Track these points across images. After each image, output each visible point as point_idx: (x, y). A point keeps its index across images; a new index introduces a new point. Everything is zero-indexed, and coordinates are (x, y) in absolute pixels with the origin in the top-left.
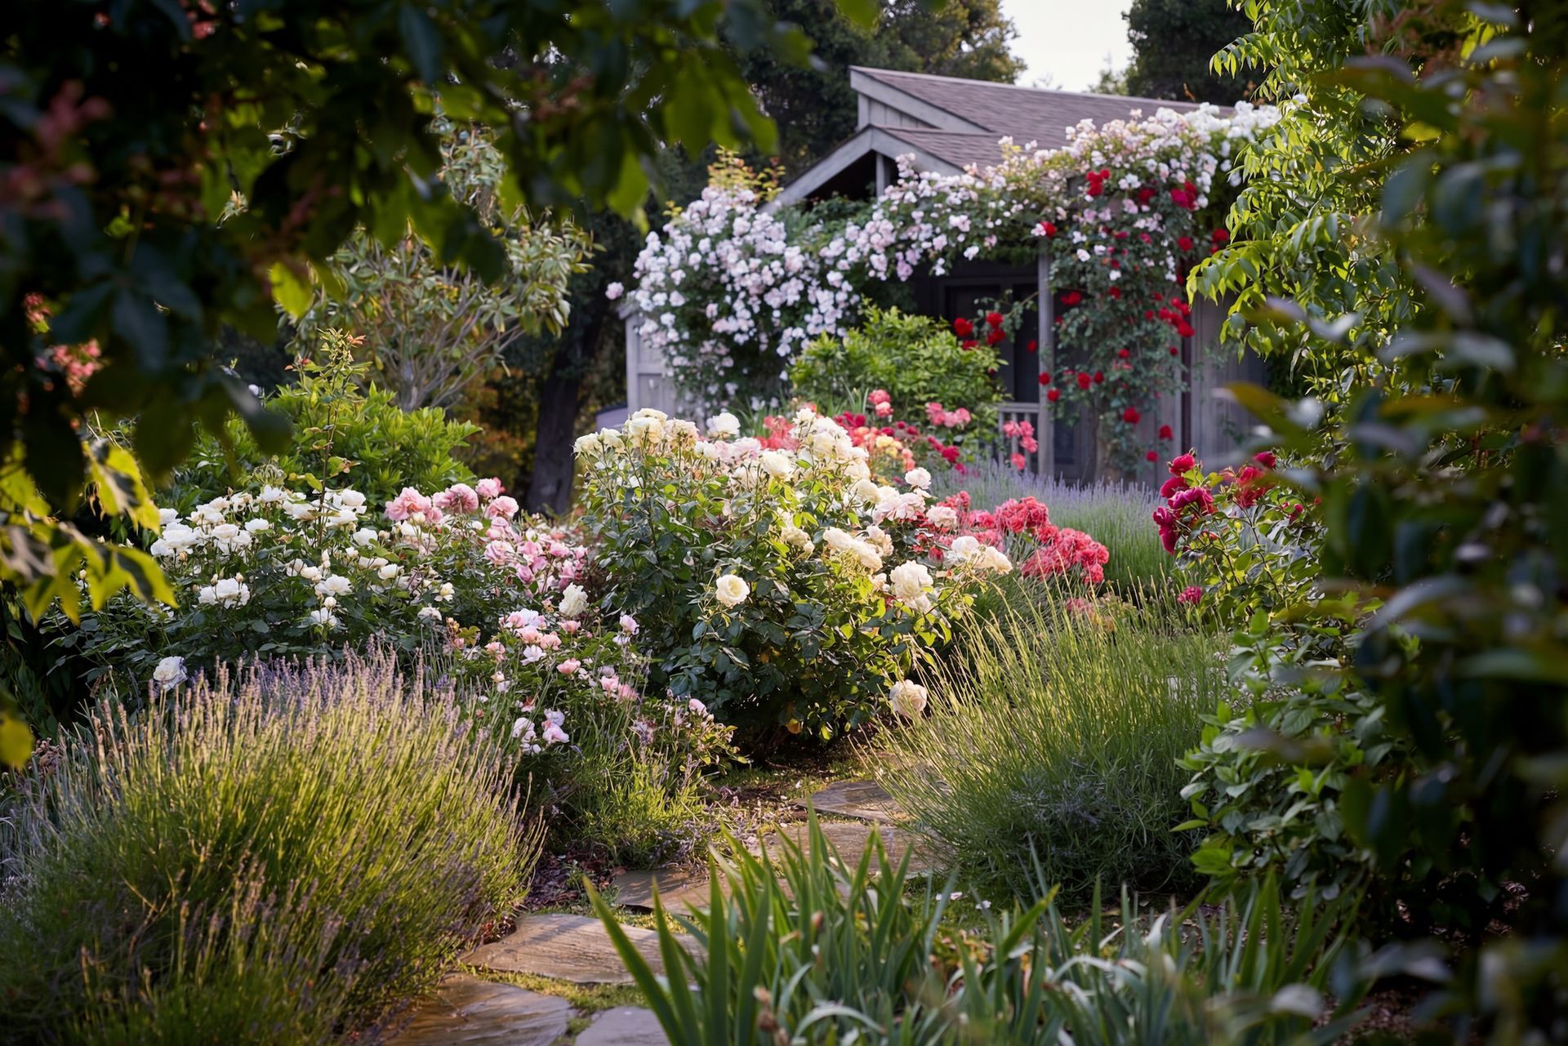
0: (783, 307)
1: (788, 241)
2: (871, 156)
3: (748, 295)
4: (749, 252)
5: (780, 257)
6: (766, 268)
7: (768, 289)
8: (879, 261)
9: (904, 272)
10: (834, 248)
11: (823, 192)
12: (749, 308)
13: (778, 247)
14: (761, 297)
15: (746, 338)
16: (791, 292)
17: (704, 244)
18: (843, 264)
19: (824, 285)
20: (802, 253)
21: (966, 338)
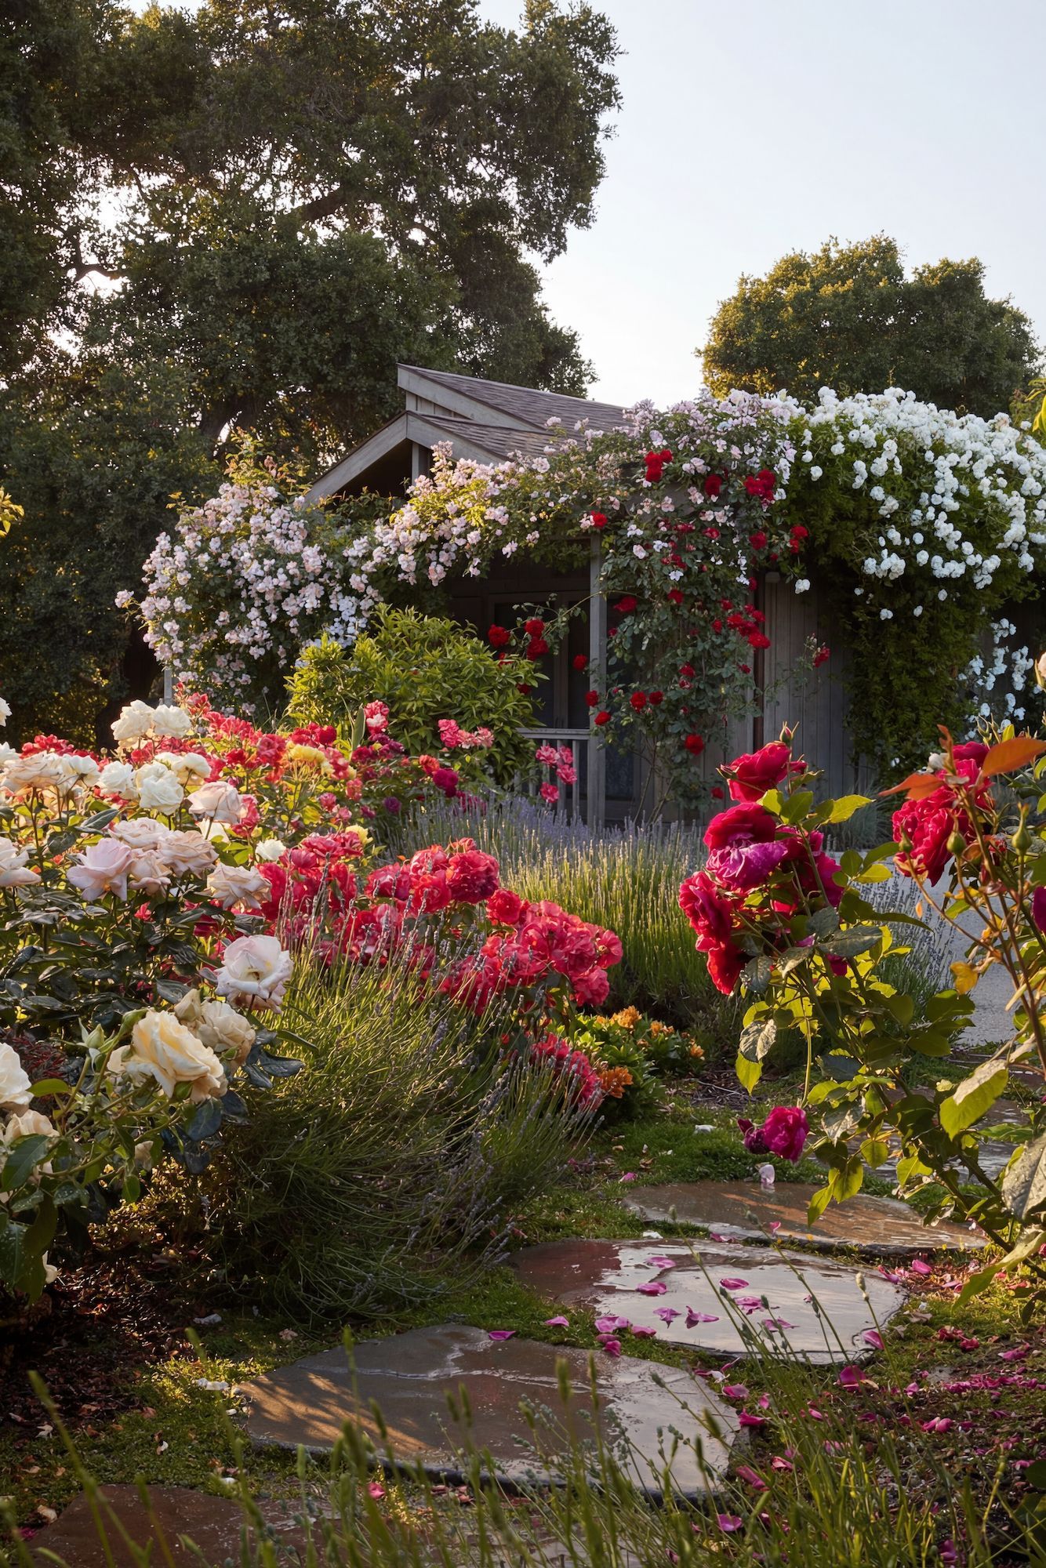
0: (302, 614)
1: (308, 541)
2: (407, 445)
3: (265, 604)
4: (265, 552)
5: (297, 558)
6: (281, 570)
7: (285, 595)
8: (406, 561)
9: (436, 574)
10: (357, 548)
11: (352, 488)
12: (265, 616)
13: (295, 546)
14: (278, 603)
15: (262, 652)
16: (310, 598)
17: (214, 544)
18: (368, 566)
19: (348, 591)
20: (321, 552)
21: (500, 648)
